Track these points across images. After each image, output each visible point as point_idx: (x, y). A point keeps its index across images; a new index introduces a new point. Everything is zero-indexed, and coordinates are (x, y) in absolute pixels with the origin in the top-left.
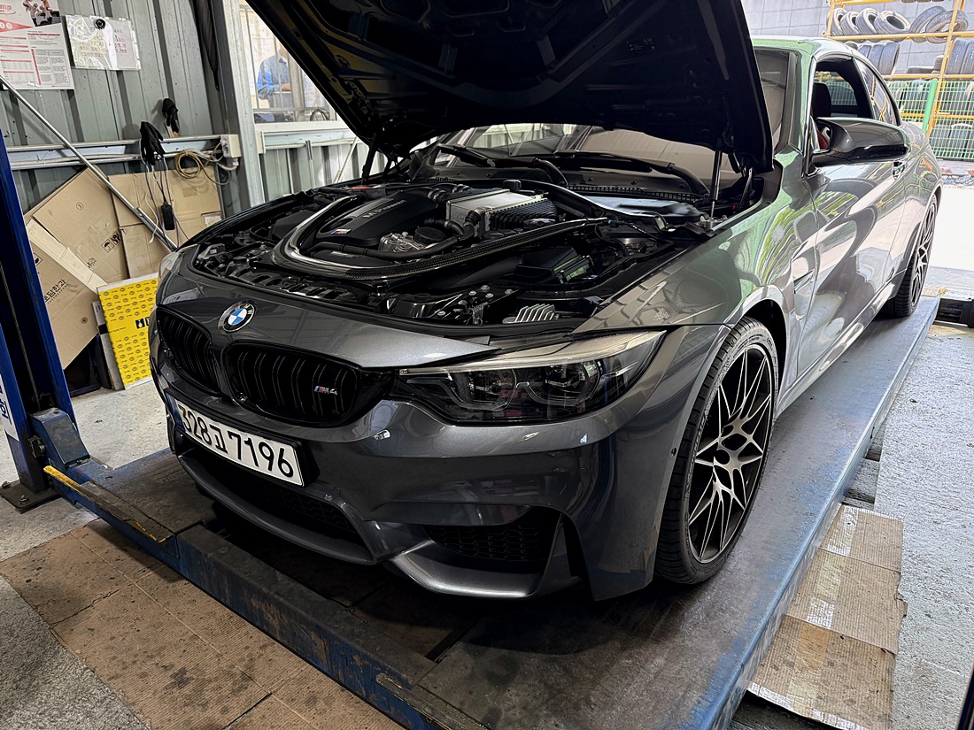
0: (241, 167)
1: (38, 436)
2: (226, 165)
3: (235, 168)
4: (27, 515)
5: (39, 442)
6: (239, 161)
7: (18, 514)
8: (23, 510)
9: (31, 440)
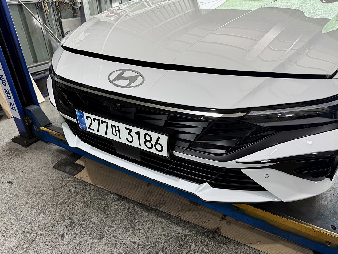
0: (81, 7)
1: (28, 116)
2: (75, 6)
3: (79, 7)
4: (28, 149)
5: (29, 119)
6: (80, 4)
7: (24, 149)
8: (26, 146)
9: (26, 119)
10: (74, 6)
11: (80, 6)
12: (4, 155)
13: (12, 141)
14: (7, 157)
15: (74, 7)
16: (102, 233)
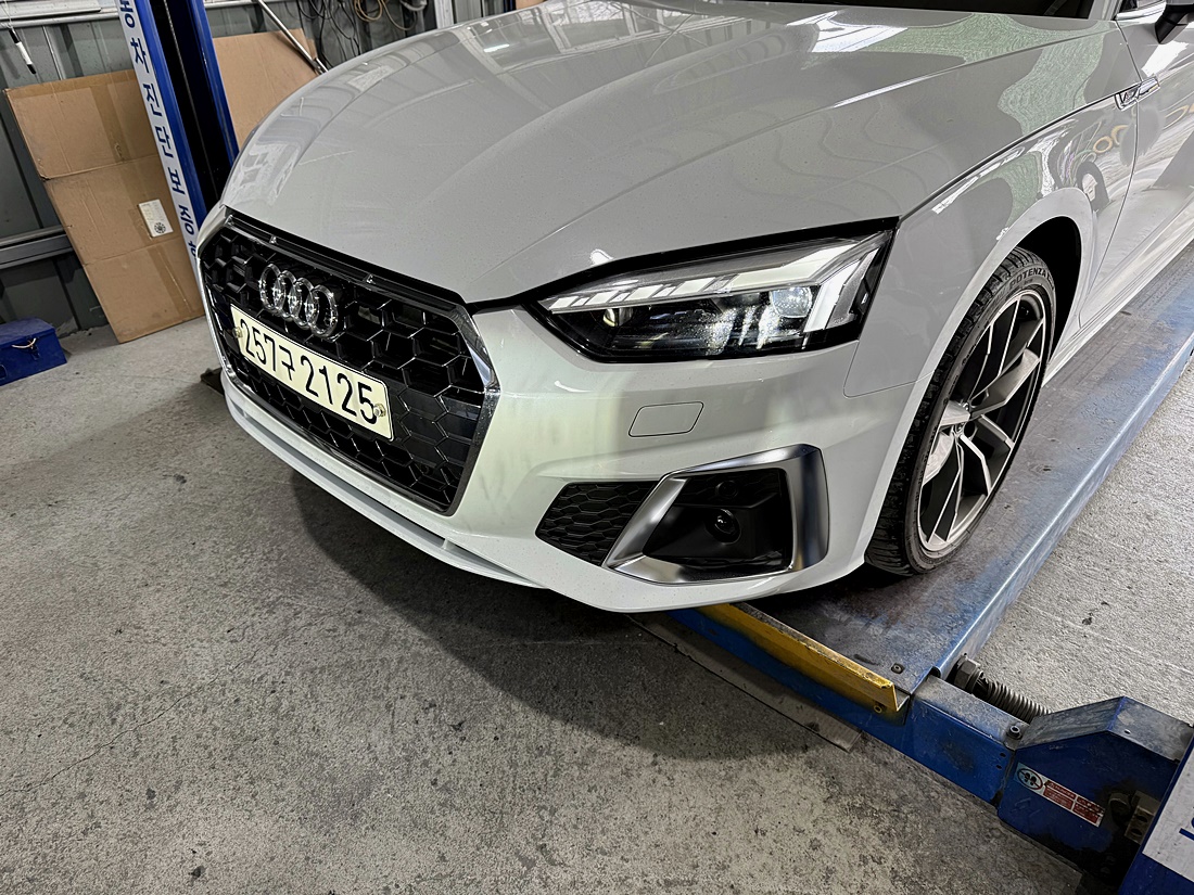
0: (429, 7)
2: (411, 4)
3: (422, 8)
10: (409, 7)
11: (426, 7)
12: (178, 413)
13: (202, 381)
14: (184, 418)
15: (407, 10)
16: (359, 612)
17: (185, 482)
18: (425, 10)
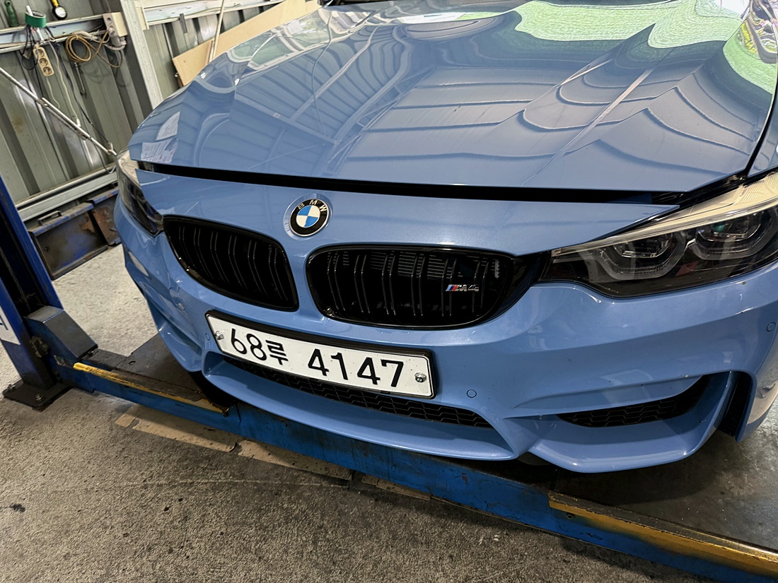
0: (129, 47)
1: (38, 336)
2: (113, 46)
3: (123, 47)
5: (41, 342)
6: (126, 39)
8: (42, 406)
10: (110, 47)
11: (126, 46)
13: (5, 397)
15: (110, 50)
17: (23, 510)
18: (125, 50)
